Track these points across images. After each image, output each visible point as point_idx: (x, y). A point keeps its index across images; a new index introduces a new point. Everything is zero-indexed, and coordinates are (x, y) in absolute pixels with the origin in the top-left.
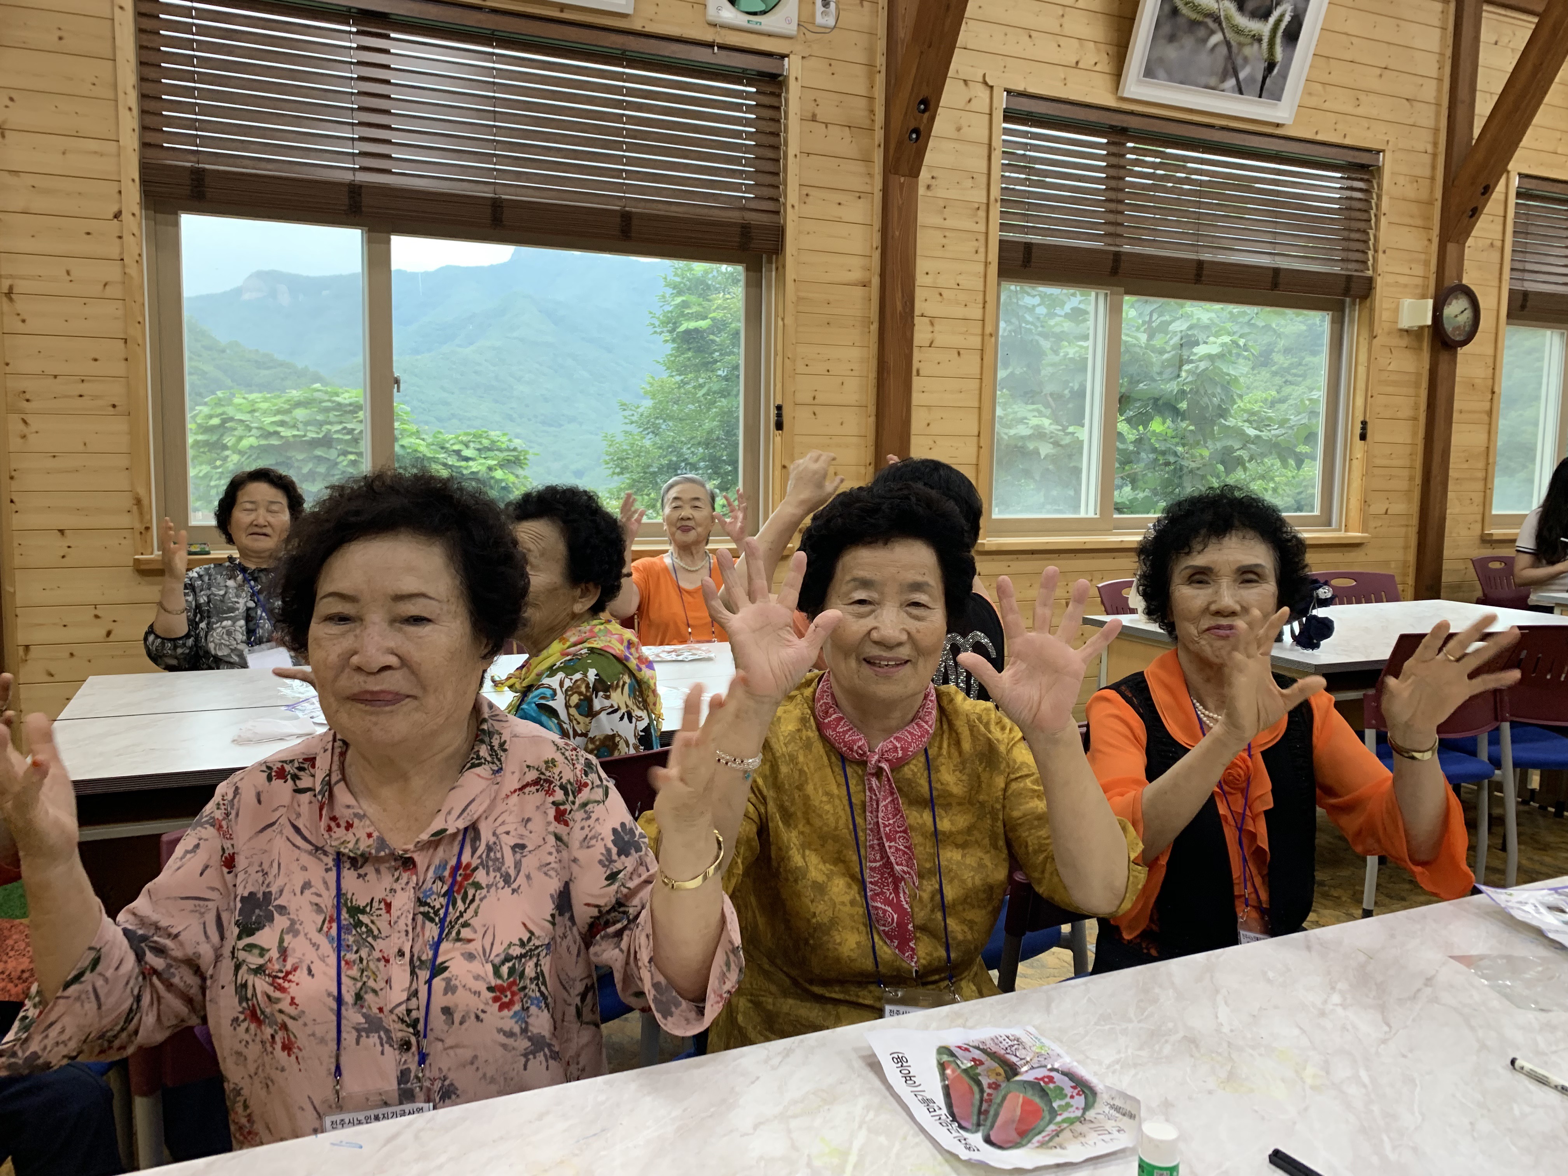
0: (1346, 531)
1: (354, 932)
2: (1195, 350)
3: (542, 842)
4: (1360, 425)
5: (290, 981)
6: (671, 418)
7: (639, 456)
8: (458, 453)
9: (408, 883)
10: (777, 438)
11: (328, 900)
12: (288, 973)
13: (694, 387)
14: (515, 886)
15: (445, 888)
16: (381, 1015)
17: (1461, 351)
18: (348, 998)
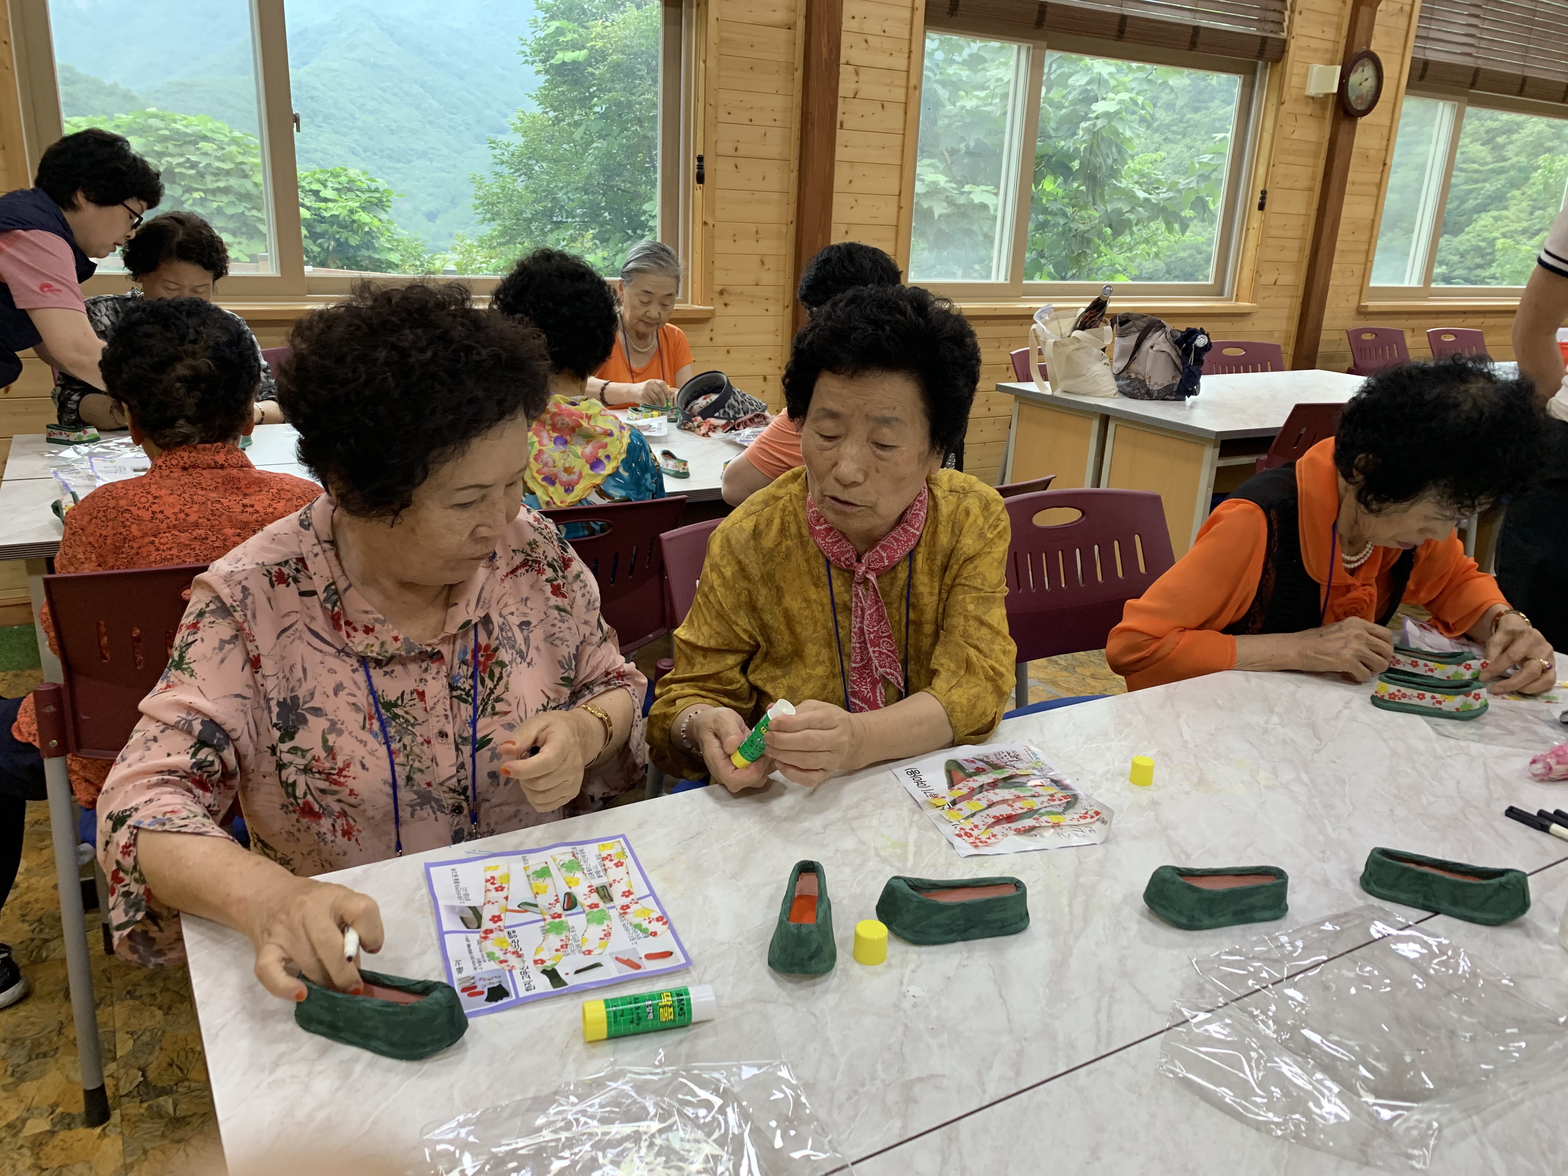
0: (1237, 300)
1: (394, 724)
2: (1094, 107)
3: (544, 617)
4: (1260, 195)
5: (345, 776)
6: (545, 158)
7: (511, 200)
8: (316, 193)
9: (438, 672)
10: (698, 192)
11: (363, 698)
12: (341, 770)
13: (569, 125)
14: (528, 660)
15: (471, 670)
16: (430, 789)
17: (1361, 121)
18: (401, 782)
